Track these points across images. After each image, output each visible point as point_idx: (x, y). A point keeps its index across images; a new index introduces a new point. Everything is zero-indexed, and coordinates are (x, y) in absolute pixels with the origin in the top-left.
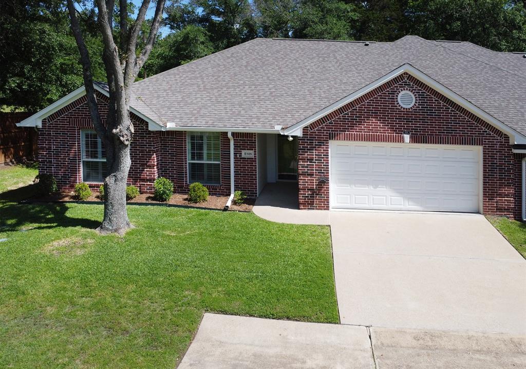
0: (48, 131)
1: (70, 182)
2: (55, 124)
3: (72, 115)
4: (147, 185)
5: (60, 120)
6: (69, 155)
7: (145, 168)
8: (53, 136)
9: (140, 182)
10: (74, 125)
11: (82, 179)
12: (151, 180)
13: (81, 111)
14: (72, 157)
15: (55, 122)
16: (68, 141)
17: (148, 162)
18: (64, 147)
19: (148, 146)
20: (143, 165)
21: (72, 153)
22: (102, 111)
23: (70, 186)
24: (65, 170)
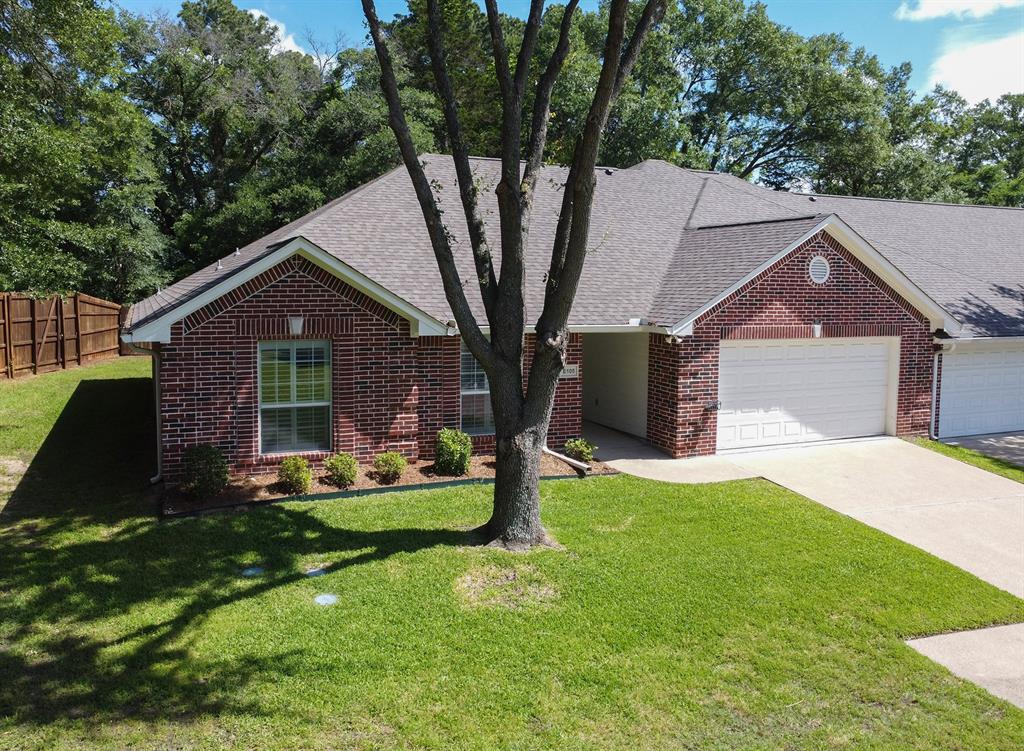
0: (188, 349)
1: (235, 457)
2: (202, 333)
3: (243, 312)
4: (401, 446)
5: (214, 323)
6: (235, 398)
7: (397, 413)
8: (197, 359)
9: (386, 442)
10: (248, 333)
11: (260, 448)
12: (409, 436)
13: (263, 301)
14: (242, 403)
15: (203, 328)
16: (233, 368)
17: (405, 400)
18: (224, 383)
19: (406, 367)
20: (393, 407)
21: (242, 393)
22: (311, 301)
23: (236, 467)
24: (224, 433)
